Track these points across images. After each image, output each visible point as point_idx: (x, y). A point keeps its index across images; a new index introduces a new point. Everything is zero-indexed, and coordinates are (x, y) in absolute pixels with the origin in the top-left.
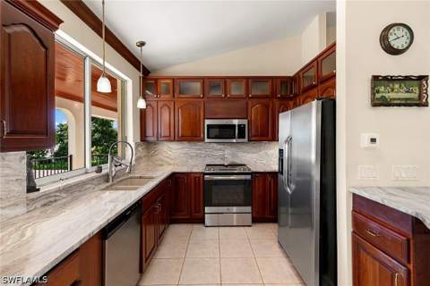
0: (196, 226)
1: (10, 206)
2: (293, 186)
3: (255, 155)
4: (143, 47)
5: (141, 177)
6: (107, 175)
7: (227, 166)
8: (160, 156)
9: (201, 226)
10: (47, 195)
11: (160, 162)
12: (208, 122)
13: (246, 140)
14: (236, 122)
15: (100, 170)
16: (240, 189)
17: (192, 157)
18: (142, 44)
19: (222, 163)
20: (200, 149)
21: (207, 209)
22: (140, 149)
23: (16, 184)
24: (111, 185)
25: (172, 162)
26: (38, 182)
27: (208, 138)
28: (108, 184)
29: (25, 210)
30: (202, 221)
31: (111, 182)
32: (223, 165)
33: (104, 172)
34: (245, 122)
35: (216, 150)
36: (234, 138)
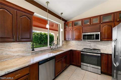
0: (78, 68)
1: (28, 53)
2: (118, 64)
3: (105, 46)
4: (62, 14)
5: (61, 50)
6: (52, 49)
7: (91, 50)
8: (70, 45)
9: (80, 68)
10: (36, 52)
11: (70, 46)
12: (83, 34)
13: (99, 40)
14: (95, 33)
15: (50, 47)
16: (96, 59)
17: (79, 45)
18: (62, 13)
19: (90, 48)
20: (82, 43)
21: (82, 63)
22: (64, 42)
23: (29, 49)
24: (53, 51)
25: (73, 46)
26: (35, 49)
28: (52, 51)
29: (31, 54)
30: (80, 67)
31: (53, 50)
32: (90, 49)
33: (51, 48)
34: (99, 33)
35: (88, 44)
36: (94, 39)
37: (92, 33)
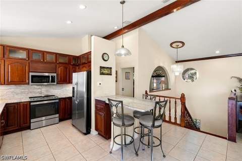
2: (78, 101)
7: (43, 97)
12: (31, 74)
13: (55, 83)
14: (50, 75)
19: (40, 95)
20: (24, 89)
21: (32, 120)
27: (32, 82)
34: (55, 75)
35: (36, 89)
36: (49, 82)
37: (47, 74)
